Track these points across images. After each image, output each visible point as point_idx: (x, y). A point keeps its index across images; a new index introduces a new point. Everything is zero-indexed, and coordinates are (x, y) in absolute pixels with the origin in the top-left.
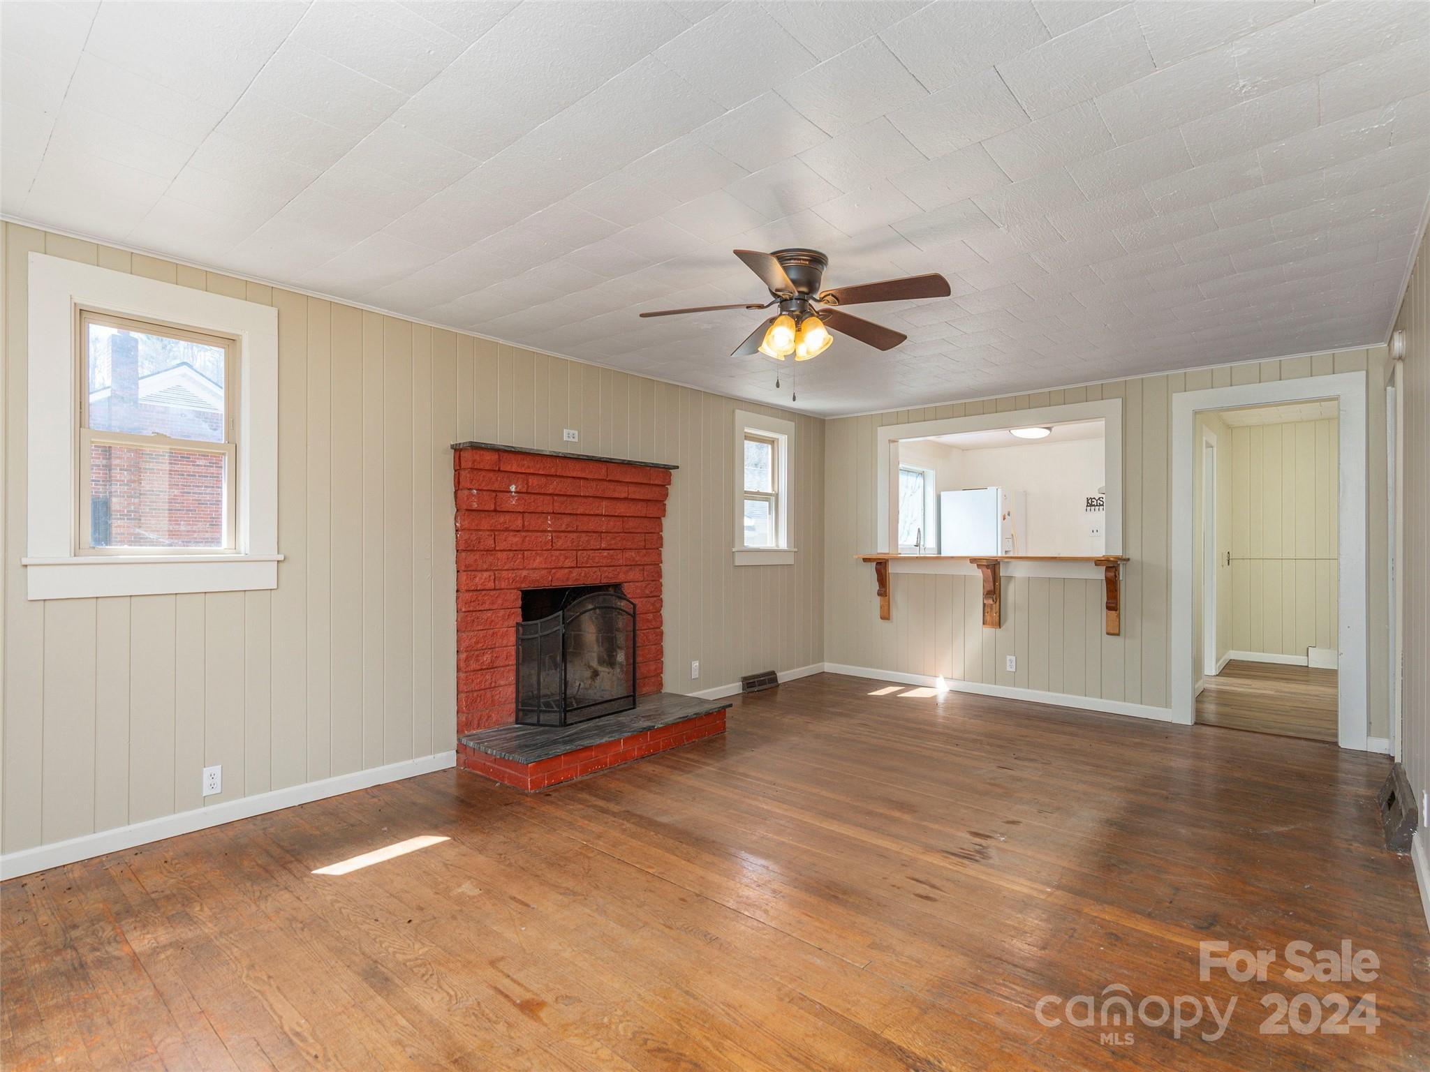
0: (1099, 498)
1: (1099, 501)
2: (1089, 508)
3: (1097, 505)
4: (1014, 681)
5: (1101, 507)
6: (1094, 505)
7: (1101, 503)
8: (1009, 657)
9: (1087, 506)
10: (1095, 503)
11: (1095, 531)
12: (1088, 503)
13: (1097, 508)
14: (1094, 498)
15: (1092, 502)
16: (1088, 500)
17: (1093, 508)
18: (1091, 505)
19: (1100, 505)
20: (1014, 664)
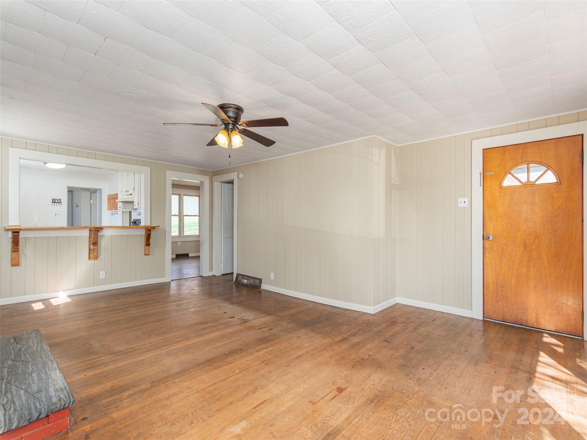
0: (59, 199)
1: (59, 201)
2: (53, 204)
3: (58, 203)
4: (104, 282)
5: (60, 204)
6: (56, 202)
7: (60, 202)
8: (101, 272)
9: (52, 202)
10: (57, 201)
11: (57, 215)
12: (53, 201)
13: (58, 204)
14: (56, 199)
15: (55, 201)
16: (53, 200)
17: (56, 204)
18: (55, 202)
19: (59, 203)
20: (104, 275)
